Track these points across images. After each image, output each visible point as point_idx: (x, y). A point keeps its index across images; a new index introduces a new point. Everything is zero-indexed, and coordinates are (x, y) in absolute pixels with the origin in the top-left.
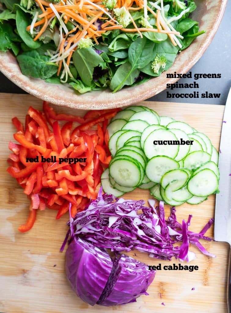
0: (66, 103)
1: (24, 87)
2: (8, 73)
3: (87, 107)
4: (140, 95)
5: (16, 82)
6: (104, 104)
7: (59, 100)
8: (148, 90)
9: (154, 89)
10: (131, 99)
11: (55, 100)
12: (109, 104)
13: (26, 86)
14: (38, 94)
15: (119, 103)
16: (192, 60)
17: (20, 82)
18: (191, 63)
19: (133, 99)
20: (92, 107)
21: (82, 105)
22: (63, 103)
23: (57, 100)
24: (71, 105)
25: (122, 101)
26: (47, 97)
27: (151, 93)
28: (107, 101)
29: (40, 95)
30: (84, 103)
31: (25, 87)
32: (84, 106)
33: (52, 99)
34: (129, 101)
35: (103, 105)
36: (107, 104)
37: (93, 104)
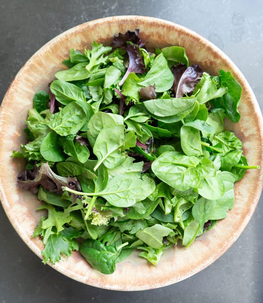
0: (151, 286)
1: (103, 287)
2: (82, 277)
4: (220, 250)
5: (93, 284)
7: (143, 286)
8: (225, 241)
9: (231, 238)
11: (139, 288)
13: (105, 285)
14: (120, 288)
15: (203, 265)
16: (256, 196)
19: (215, 256)
21: (167, 281)
22: (148, 287)
24: (157, 286)
25: (205, 262)
26: (130, 288)
27: (229, 243)
28: (190, 267)
30: (168, 279)
32: (170, 282)
33: (135, 288)
34: (212, 260)
35: (187, 273)
36: (192, 271)
37: (178, 276)
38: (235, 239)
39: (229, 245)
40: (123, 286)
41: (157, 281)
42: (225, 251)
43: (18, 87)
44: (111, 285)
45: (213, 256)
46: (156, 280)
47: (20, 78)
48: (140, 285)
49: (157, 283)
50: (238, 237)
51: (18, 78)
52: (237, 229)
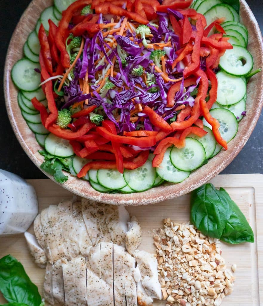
0: (166, 197)
1: (118, 203)
2: (97, 197)
3: (187, 190)
5: (109, 201)
6: (202, 180)
7: (158, 198)
8: (234, 146)
9: (240, 142)
10: (224, 162)
11: (154, 200)
12: (206, 178)
14: (135, 202)
15: (215, 171)
16: (260, 100)
17: (113, 200)
18: (260, 102)
20: (192, 188)
21: (181, 191)
22: (163, 198)
23: (155, 199)
24: (171, 197)
25: (217, 168)
26: (145, 201)
27: (239, 147)
28: (202, 175)
29: (137, 202)
30: (182, 189)
31: (120, 202)
32: (184, 191)
33: (150, 200)
34: (223, 165)
35: (200, 181)
36: (204, 178)
37: (191, 185)
38: (244, 143)
39: (238, 149)
40: (138, 200)
41: (171, 192)
42: (235, 155)
43: (23, 28)
44: (126, 200)
45: (224, 161)
46: (169, 192)
47: (25, 20)
48: (154, 198)
49: (171, 194)
50: (247, 140)
51: (22, 19)
52: (245, 133)
